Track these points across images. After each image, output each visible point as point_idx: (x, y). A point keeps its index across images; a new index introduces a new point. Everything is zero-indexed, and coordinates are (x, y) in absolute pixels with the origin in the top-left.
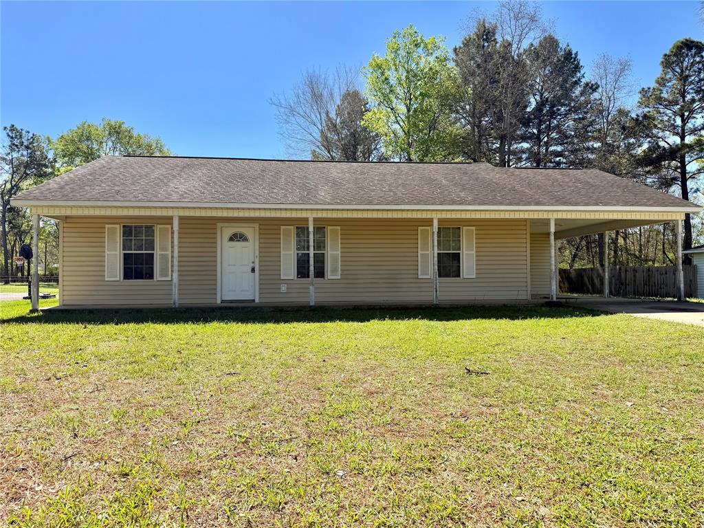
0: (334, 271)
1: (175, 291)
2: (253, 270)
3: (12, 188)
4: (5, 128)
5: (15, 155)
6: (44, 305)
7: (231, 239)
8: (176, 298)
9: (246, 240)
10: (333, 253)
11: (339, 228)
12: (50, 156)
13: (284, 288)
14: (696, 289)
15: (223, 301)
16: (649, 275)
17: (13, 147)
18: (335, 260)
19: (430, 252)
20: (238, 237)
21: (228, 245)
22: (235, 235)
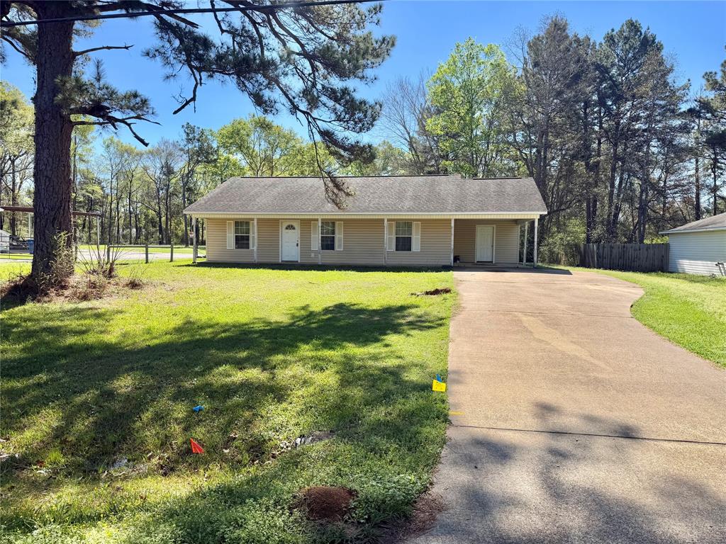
0: (340, 246)
1: (255, 255)
2: (297, 245)
3: (189, 172)
4: (183, 126)
5: (190, 146)
6: (198, 260)
7: (287, 228)
8: (256, 259)
9: (294, 229)
10: (339, 236)
11: (342, 224)
12: (215, 145)
13: (313, 255)
14: (667, 264)
15: (282, 261)
16: (624, 251)
17: (189, 140)
18: (340, 240)
19: (394, 237)
20: (290, 227)
21: (285, 231)
22: (289, 226)
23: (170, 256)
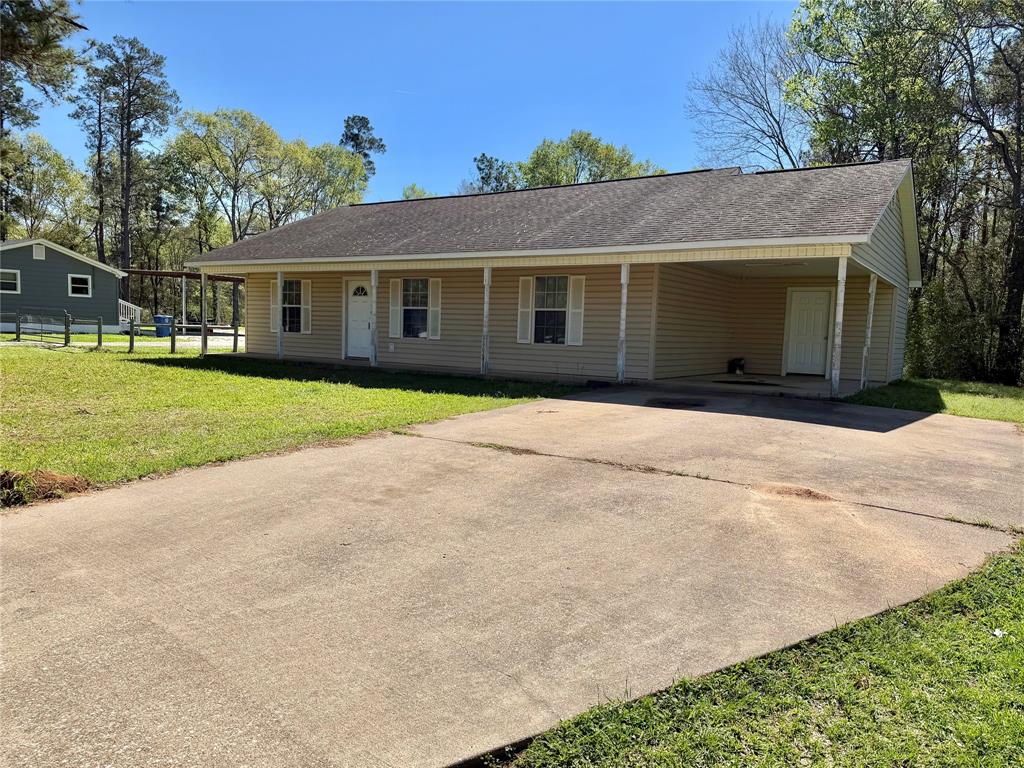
0: (434, 330)
2: (369, 327)
7: (355, 294)
9: (366, 294)
10: (434, 308)
11: (440, 280)
13: (392, 347)
15: (347, 358)
17: (483, 180)
18: (435, 318)
19: (531, 310)
20: (361, 291)
21: (352, 298)
22: (358, 289)
23: (232, 344)
